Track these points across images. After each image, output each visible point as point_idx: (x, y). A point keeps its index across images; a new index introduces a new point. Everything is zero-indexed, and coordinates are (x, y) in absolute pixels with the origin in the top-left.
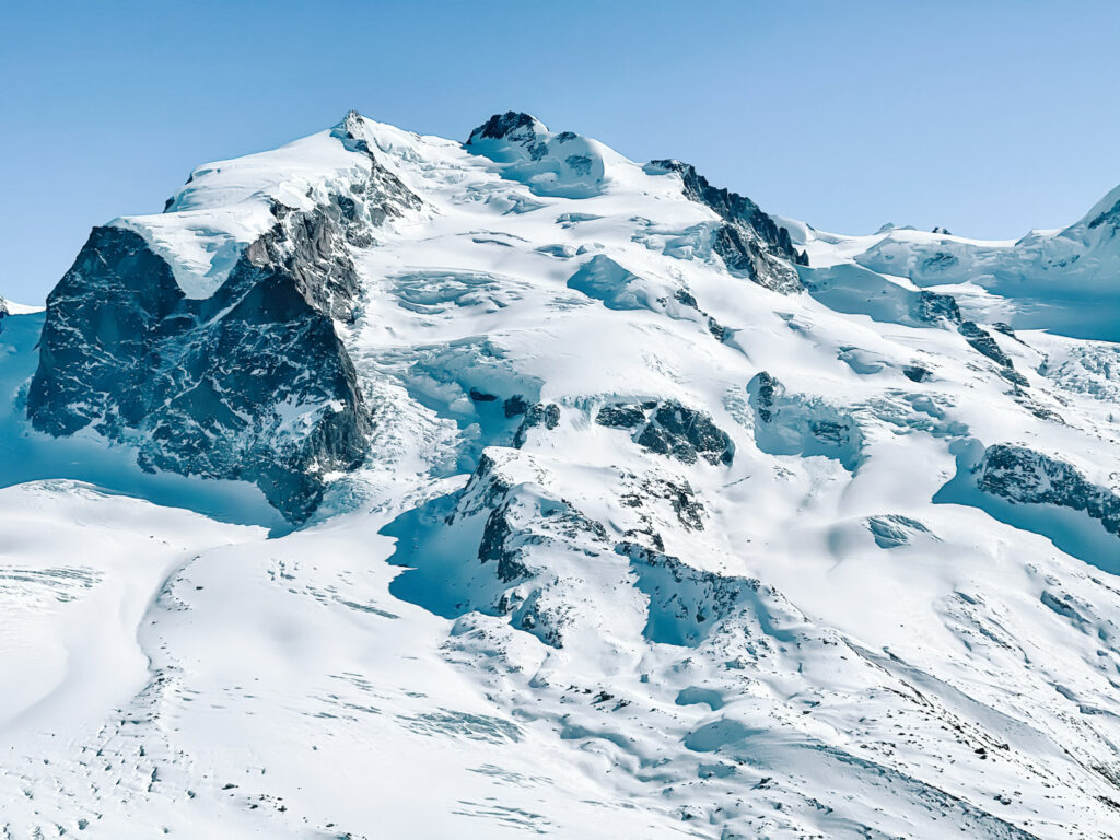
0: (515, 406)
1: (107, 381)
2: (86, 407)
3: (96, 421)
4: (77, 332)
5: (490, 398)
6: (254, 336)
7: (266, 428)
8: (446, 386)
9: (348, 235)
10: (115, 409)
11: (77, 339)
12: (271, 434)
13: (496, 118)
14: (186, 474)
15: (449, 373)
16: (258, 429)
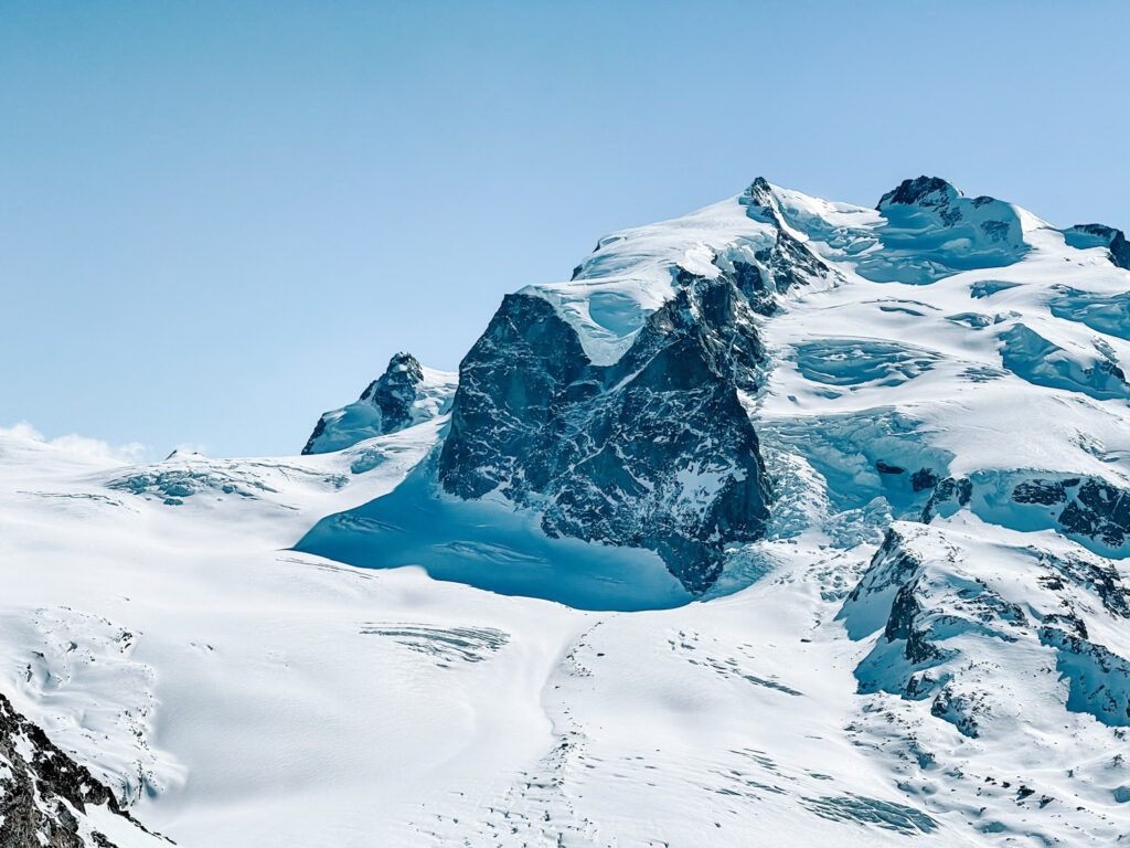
0: (924, 480)
1: (514, 446)
2: (494, 471)
3: (503, 485)
4: (487, 397)
5: (897, 470)
6: (656, 404)
7: (667, 496)
8: (852, 459)
9: (753, 304)
10: (521, 474)
11: (487, 404)
12: (673, 502)
13: (907, 183)
14: (588, 540)
15: (854, 443)
16: (659, 497)
